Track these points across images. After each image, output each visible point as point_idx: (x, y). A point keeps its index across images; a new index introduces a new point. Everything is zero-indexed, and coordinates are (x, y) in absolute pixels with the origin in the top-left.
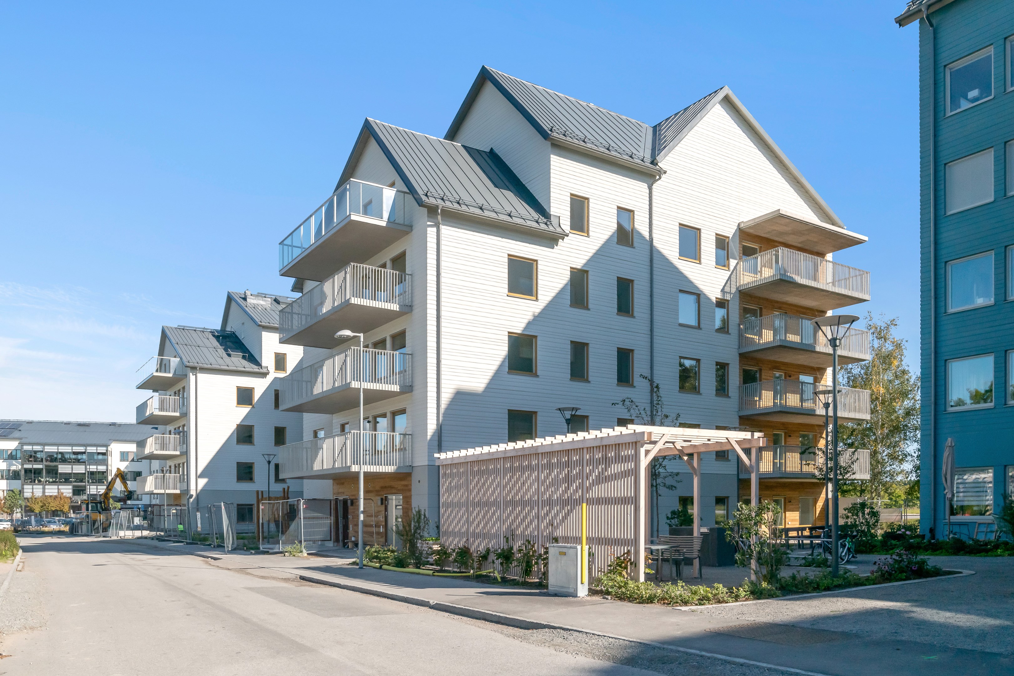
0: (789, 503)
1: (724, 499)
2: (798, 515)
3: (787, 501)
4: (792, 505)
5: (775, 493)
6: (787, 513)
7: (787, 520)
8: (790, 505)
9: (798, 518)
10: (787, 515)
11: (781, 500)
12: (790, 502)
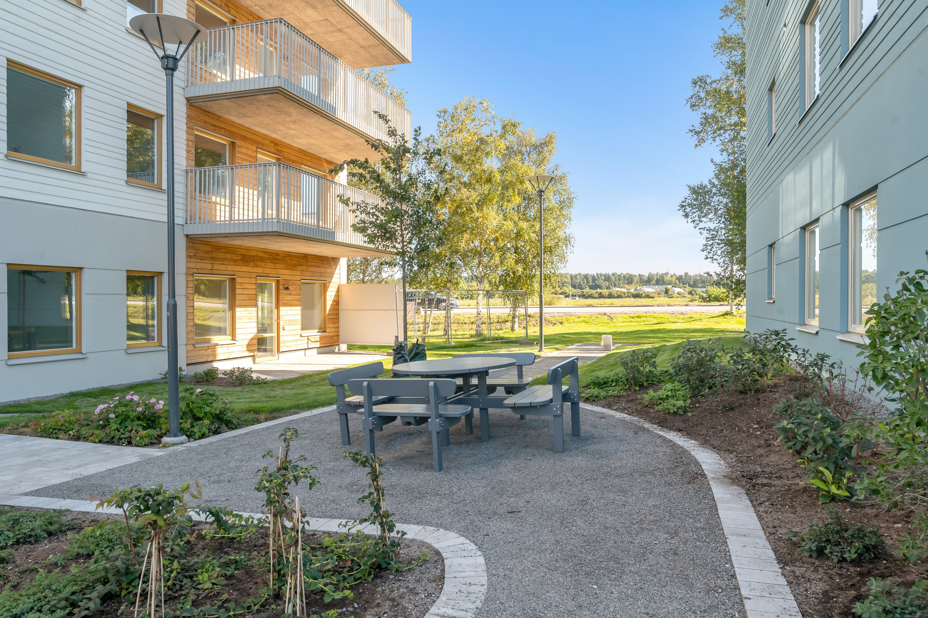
0: (285, 292)
1: (152, 277)
2: (299, 312)
3: (281, 287)
4: (290, 294)
5: (259, 270)
6: (281, 308)
7: (282, 323)
8: (287, 294)
9: (299, 317)
10: (282, 313)
11: (271, 284)
12: (287, 289)
